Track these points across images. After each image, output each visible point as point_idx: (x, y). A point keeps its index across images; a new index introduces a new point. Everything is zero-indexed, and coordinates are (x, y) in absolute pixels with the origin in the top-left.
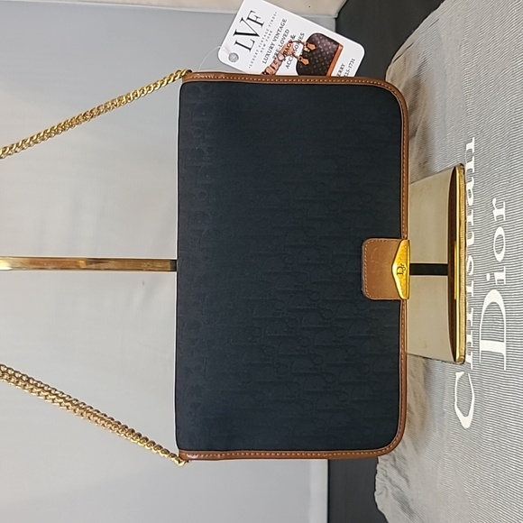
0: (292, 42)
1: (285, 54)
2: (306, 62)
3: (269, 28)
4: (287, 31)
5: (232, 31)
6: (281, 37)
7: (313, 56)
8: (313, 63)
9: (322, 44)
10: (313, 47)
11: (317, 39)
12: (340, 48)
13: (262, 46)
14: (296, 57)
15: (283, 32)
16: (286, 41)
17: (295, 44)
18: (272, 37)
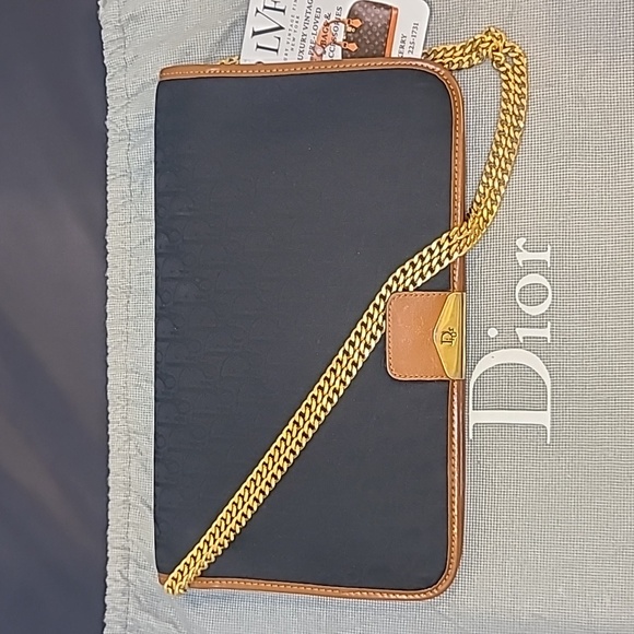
0: (328, 24)
1: (323, 45)
2: (353, 47)
3: (294, 13)
4: (319, 10)
5: (249, 32)
6: (312, 20)
7: (361, 36)
8: (363, 46)
9: (368, 15)
10: (357, 23)
11: (360, 9)
12: (394, 12)
13: (291, 42)
14: (339, 45)
15: (314, 13)
16: (321, 25)
17: (333, 25)
18: (301, 25)
